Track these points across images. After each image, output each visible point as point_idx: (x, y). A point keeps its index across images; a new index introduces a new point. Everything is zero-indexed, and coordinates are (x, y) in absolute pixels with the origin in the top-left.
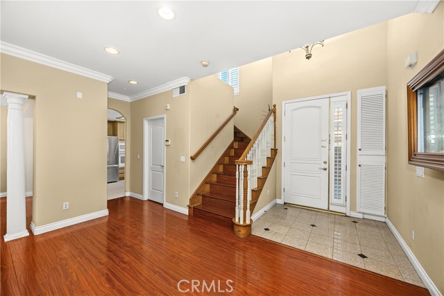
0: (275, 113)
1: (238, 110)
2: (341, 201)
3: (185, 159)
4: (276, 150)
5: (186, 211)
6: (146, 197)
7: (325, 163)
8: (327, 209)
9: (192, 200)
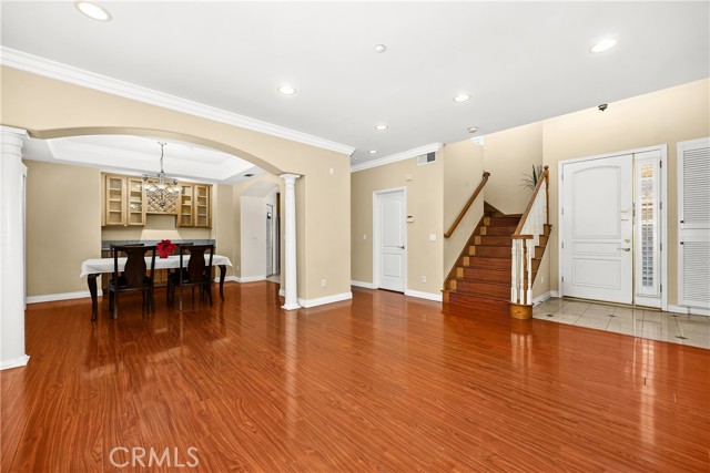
0: (547, 177)
1: (489, 174)
2: (654, 290)
3: (437, 236)
4: (550, 226)
5: (439, 297)
6: (375, 285)
7: (627, 241)
8: (630, 302)
9: (447, 283)
